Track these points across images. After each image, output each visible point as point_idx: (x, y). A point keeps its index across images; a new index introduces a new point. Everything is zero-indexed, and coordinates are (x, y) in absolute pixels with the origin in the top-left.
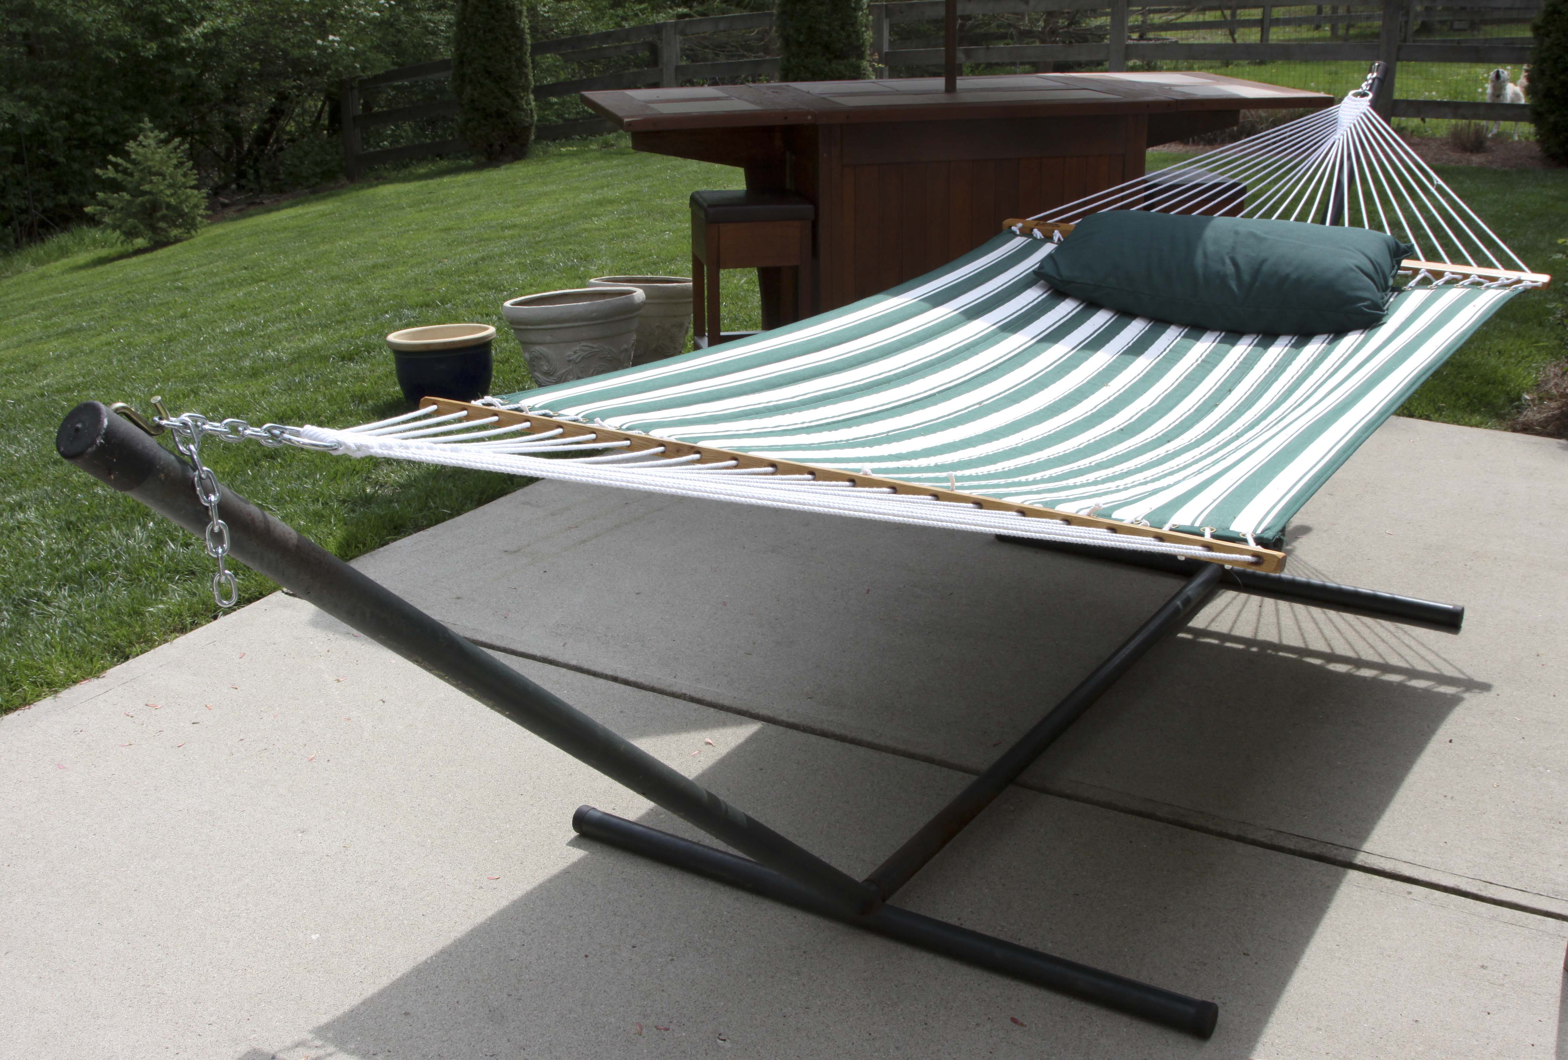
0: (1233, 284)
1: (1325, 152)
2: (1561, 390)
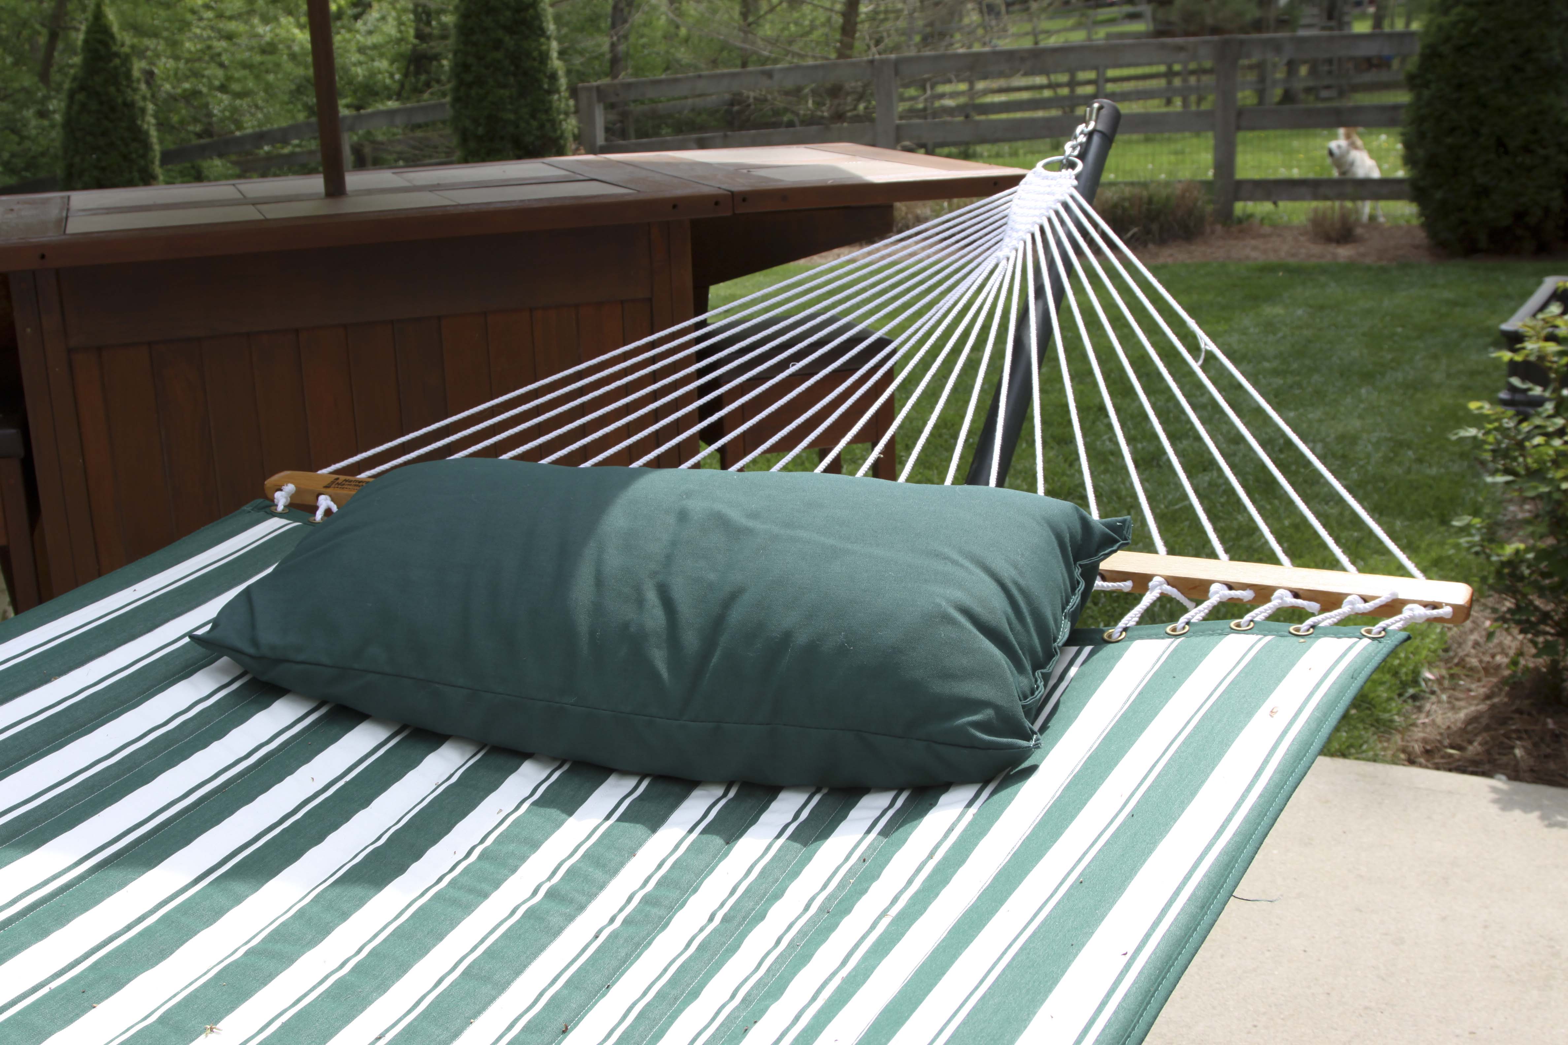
0: (659, 658)
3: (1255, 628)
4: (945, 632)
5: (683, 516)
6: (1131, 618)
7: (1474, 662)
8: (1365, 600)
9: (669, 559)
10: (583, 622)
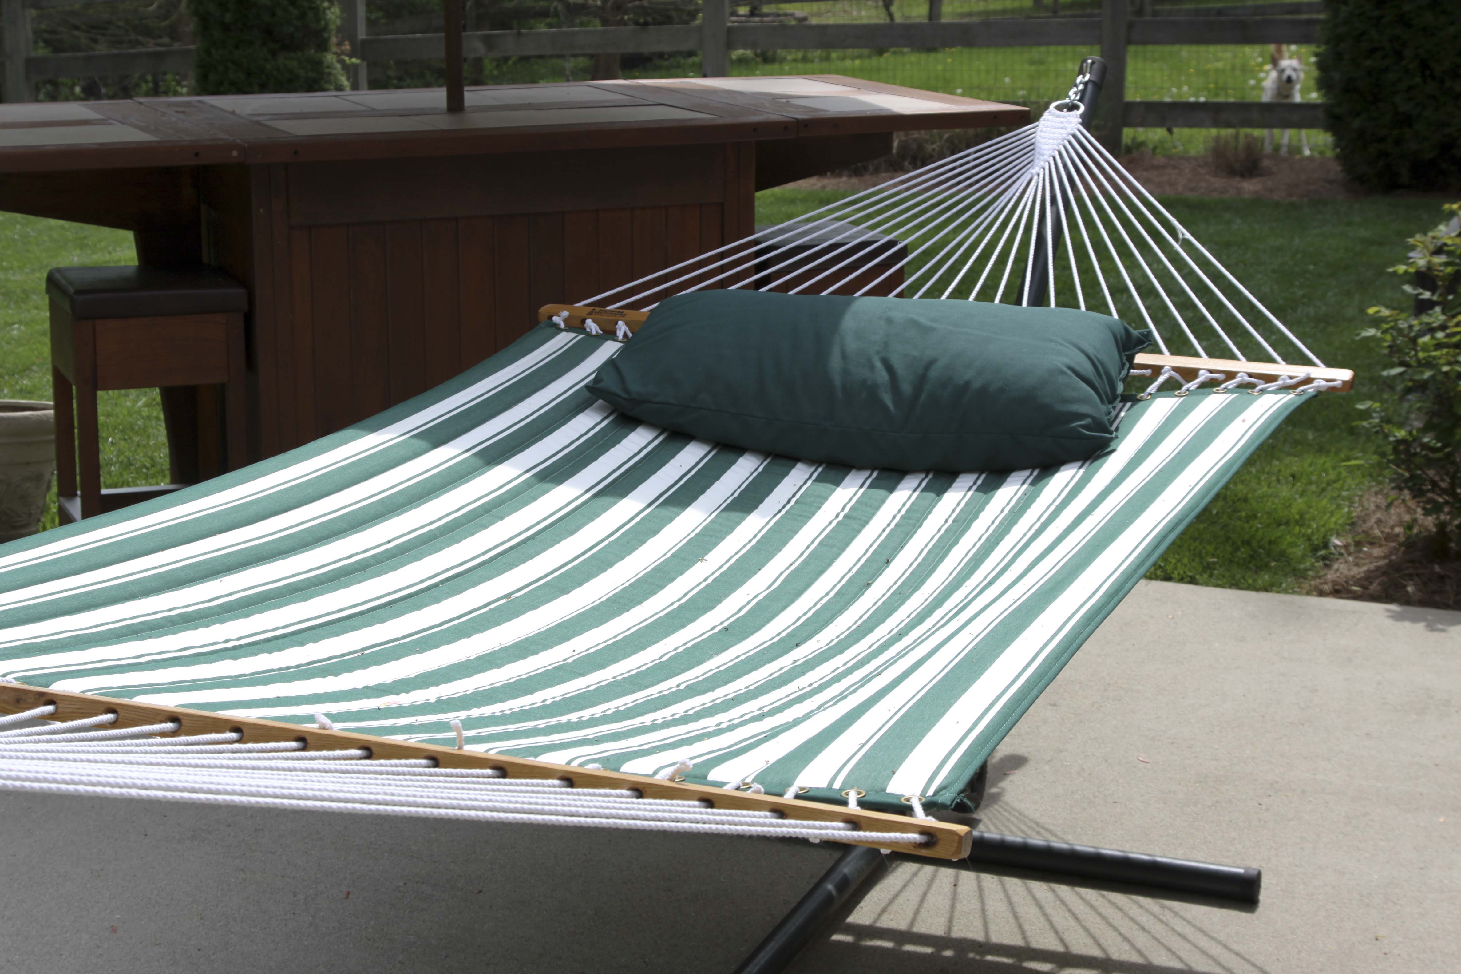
0: (887, 399)
1: (1017, 194)
2: (1387, 530)
3: (1227, 391)
4: (1062, 379)
5: (889, 321)
6: (1152, 388)
7: (1377, 532)
8: (1291, 378)
9: (886, 345)
10: (837, 380)
